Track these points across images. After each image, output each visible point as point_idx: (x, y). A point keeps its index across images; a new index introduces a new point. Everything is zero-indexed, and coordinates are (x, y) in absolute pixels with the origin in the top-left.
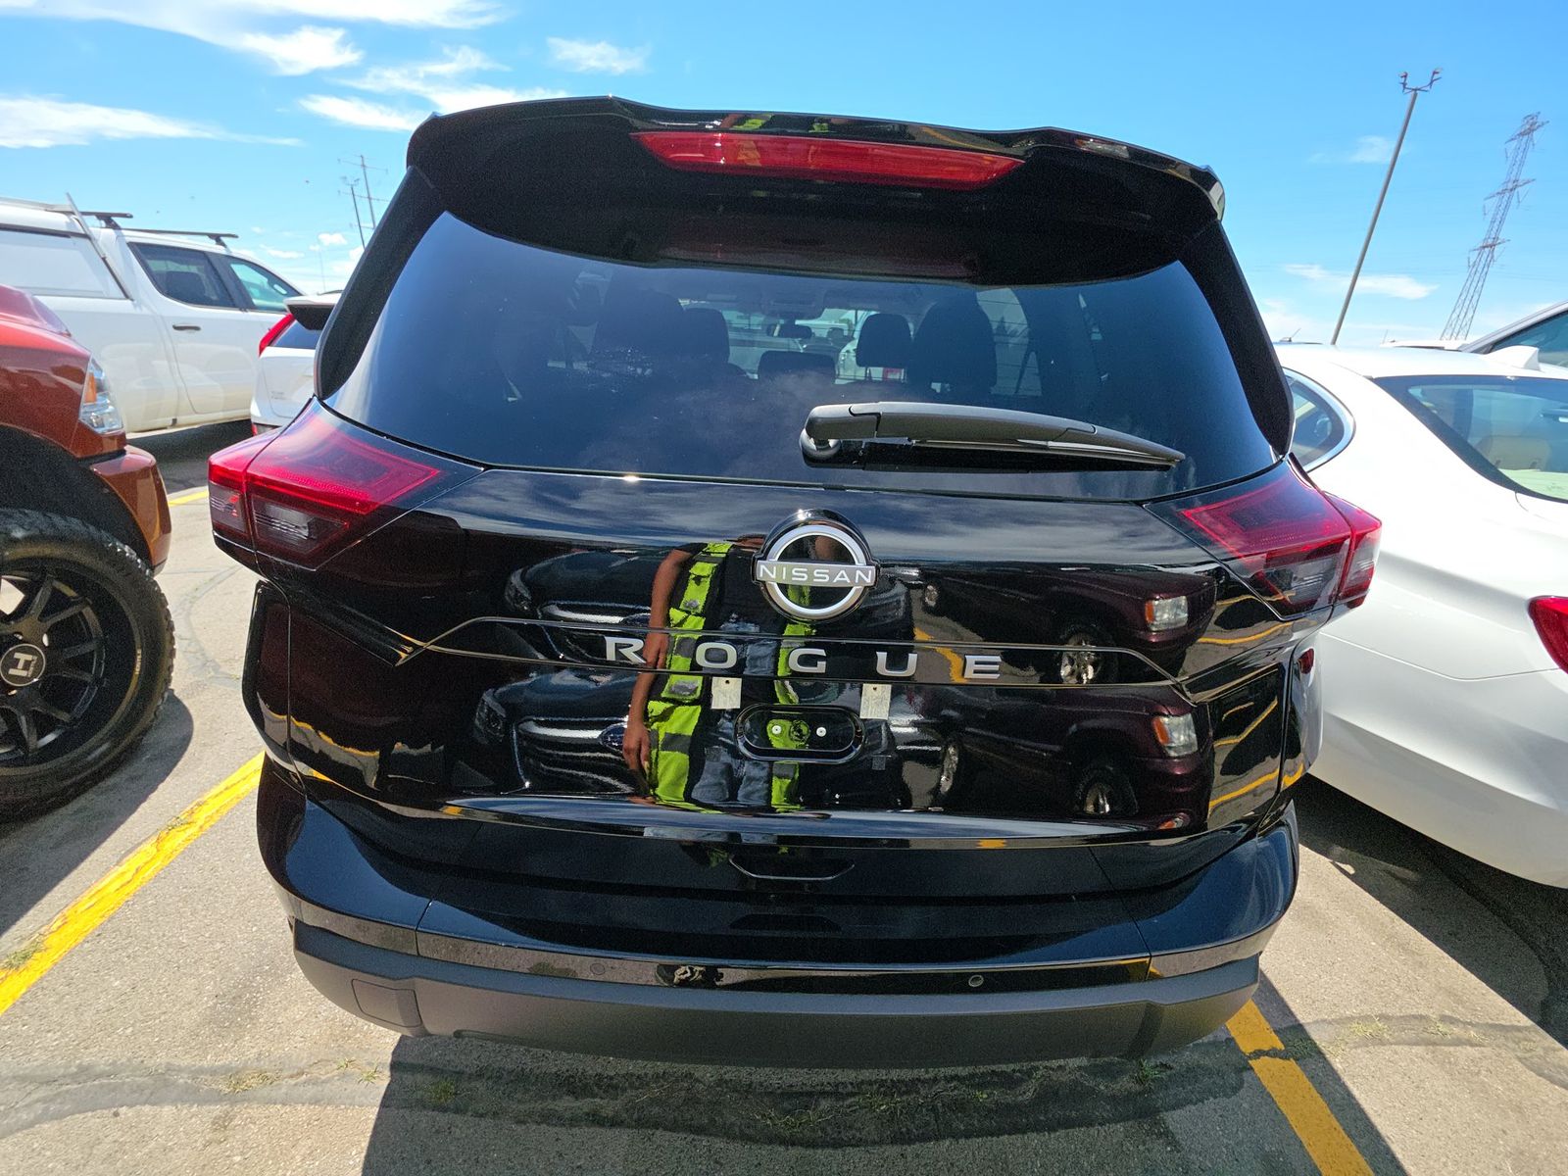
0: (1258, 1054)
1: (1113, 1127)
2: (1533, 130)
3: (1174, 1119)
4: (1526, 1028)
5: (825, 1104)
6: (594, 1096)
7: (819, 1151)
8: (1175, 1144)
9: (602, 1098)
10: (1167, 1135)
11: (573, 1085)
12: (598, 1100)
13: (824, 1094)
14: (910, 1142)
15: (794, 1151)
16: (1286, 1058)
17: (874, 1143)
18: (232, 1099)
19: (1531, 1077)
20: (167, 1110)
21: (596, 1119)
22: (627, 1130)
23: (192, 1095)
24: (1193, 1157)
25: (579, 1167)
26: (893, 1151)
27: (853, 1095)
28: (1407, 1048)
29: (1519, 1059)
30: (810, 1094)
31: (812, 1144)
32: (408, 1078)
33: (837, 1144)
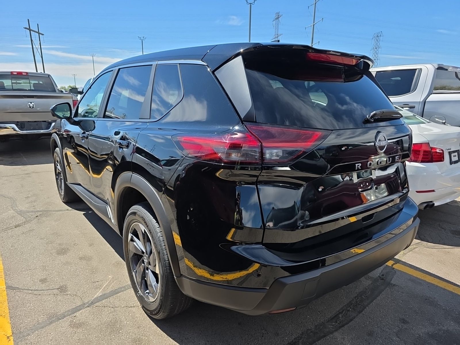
0: (392, 265)
1: (386, 289)
2: (279, 18)
3: (392, 282)
4: (421, 242)
5: (340, 316)
7: (350, 323)
8: (397, 286)
10: (394, 285)
14: (362, 311)
15: (346, 327)
16: (396, 264)
17: (357, 316)
19: (428, 249)
24: (401, 286)
26: (361, 315)
28: (409, 253)
29: (424, 247)
30: (336, 316)
31: (347, 323)
33: (351, 320)
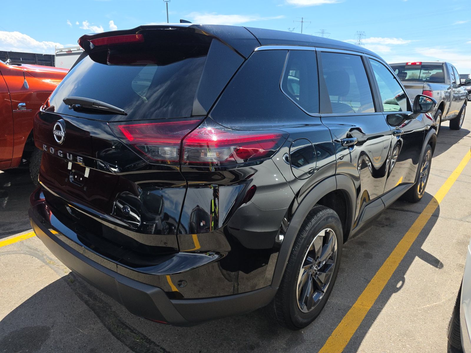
5: (127, 330)
6: (91, 298)
7: (113, 337)
9: (92, 299)
11: (90, 294)
12: (91, 299)
13: (130, 329)
15: (109, 333)
17: (126, 344)
18: (47, 264)
20: (39, 260)
21: (86, 302)
22: (88, 308)
23: (43, 261)
25: (74, 307)
27: (135, 333)
31: (114, 334)
32: (70, 276)
33: (118, 339)
